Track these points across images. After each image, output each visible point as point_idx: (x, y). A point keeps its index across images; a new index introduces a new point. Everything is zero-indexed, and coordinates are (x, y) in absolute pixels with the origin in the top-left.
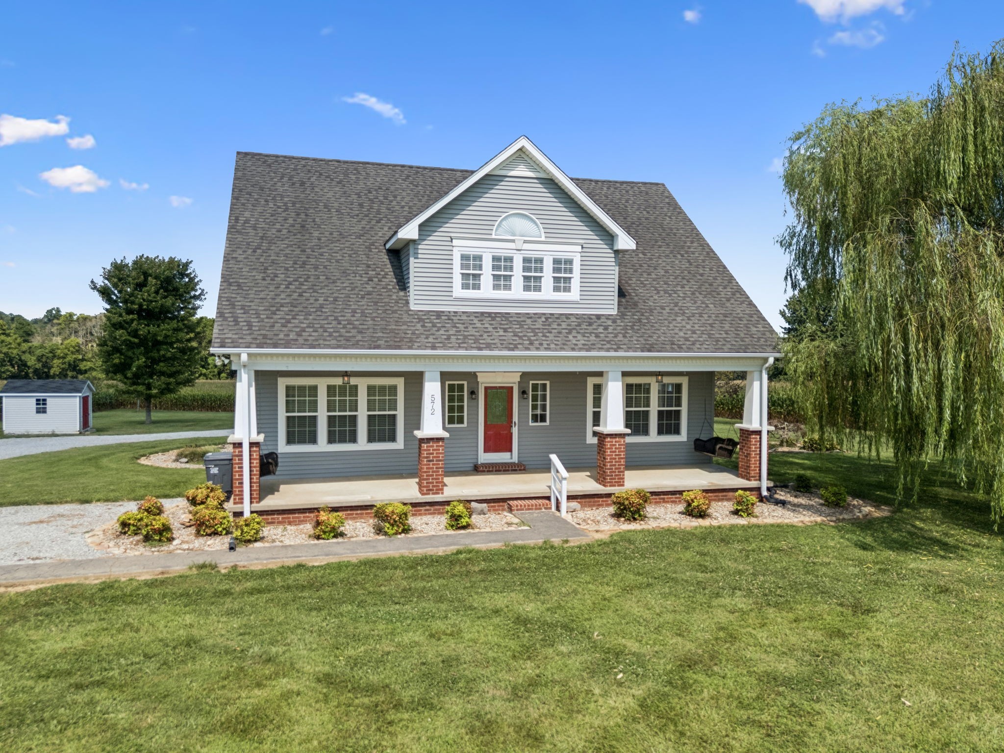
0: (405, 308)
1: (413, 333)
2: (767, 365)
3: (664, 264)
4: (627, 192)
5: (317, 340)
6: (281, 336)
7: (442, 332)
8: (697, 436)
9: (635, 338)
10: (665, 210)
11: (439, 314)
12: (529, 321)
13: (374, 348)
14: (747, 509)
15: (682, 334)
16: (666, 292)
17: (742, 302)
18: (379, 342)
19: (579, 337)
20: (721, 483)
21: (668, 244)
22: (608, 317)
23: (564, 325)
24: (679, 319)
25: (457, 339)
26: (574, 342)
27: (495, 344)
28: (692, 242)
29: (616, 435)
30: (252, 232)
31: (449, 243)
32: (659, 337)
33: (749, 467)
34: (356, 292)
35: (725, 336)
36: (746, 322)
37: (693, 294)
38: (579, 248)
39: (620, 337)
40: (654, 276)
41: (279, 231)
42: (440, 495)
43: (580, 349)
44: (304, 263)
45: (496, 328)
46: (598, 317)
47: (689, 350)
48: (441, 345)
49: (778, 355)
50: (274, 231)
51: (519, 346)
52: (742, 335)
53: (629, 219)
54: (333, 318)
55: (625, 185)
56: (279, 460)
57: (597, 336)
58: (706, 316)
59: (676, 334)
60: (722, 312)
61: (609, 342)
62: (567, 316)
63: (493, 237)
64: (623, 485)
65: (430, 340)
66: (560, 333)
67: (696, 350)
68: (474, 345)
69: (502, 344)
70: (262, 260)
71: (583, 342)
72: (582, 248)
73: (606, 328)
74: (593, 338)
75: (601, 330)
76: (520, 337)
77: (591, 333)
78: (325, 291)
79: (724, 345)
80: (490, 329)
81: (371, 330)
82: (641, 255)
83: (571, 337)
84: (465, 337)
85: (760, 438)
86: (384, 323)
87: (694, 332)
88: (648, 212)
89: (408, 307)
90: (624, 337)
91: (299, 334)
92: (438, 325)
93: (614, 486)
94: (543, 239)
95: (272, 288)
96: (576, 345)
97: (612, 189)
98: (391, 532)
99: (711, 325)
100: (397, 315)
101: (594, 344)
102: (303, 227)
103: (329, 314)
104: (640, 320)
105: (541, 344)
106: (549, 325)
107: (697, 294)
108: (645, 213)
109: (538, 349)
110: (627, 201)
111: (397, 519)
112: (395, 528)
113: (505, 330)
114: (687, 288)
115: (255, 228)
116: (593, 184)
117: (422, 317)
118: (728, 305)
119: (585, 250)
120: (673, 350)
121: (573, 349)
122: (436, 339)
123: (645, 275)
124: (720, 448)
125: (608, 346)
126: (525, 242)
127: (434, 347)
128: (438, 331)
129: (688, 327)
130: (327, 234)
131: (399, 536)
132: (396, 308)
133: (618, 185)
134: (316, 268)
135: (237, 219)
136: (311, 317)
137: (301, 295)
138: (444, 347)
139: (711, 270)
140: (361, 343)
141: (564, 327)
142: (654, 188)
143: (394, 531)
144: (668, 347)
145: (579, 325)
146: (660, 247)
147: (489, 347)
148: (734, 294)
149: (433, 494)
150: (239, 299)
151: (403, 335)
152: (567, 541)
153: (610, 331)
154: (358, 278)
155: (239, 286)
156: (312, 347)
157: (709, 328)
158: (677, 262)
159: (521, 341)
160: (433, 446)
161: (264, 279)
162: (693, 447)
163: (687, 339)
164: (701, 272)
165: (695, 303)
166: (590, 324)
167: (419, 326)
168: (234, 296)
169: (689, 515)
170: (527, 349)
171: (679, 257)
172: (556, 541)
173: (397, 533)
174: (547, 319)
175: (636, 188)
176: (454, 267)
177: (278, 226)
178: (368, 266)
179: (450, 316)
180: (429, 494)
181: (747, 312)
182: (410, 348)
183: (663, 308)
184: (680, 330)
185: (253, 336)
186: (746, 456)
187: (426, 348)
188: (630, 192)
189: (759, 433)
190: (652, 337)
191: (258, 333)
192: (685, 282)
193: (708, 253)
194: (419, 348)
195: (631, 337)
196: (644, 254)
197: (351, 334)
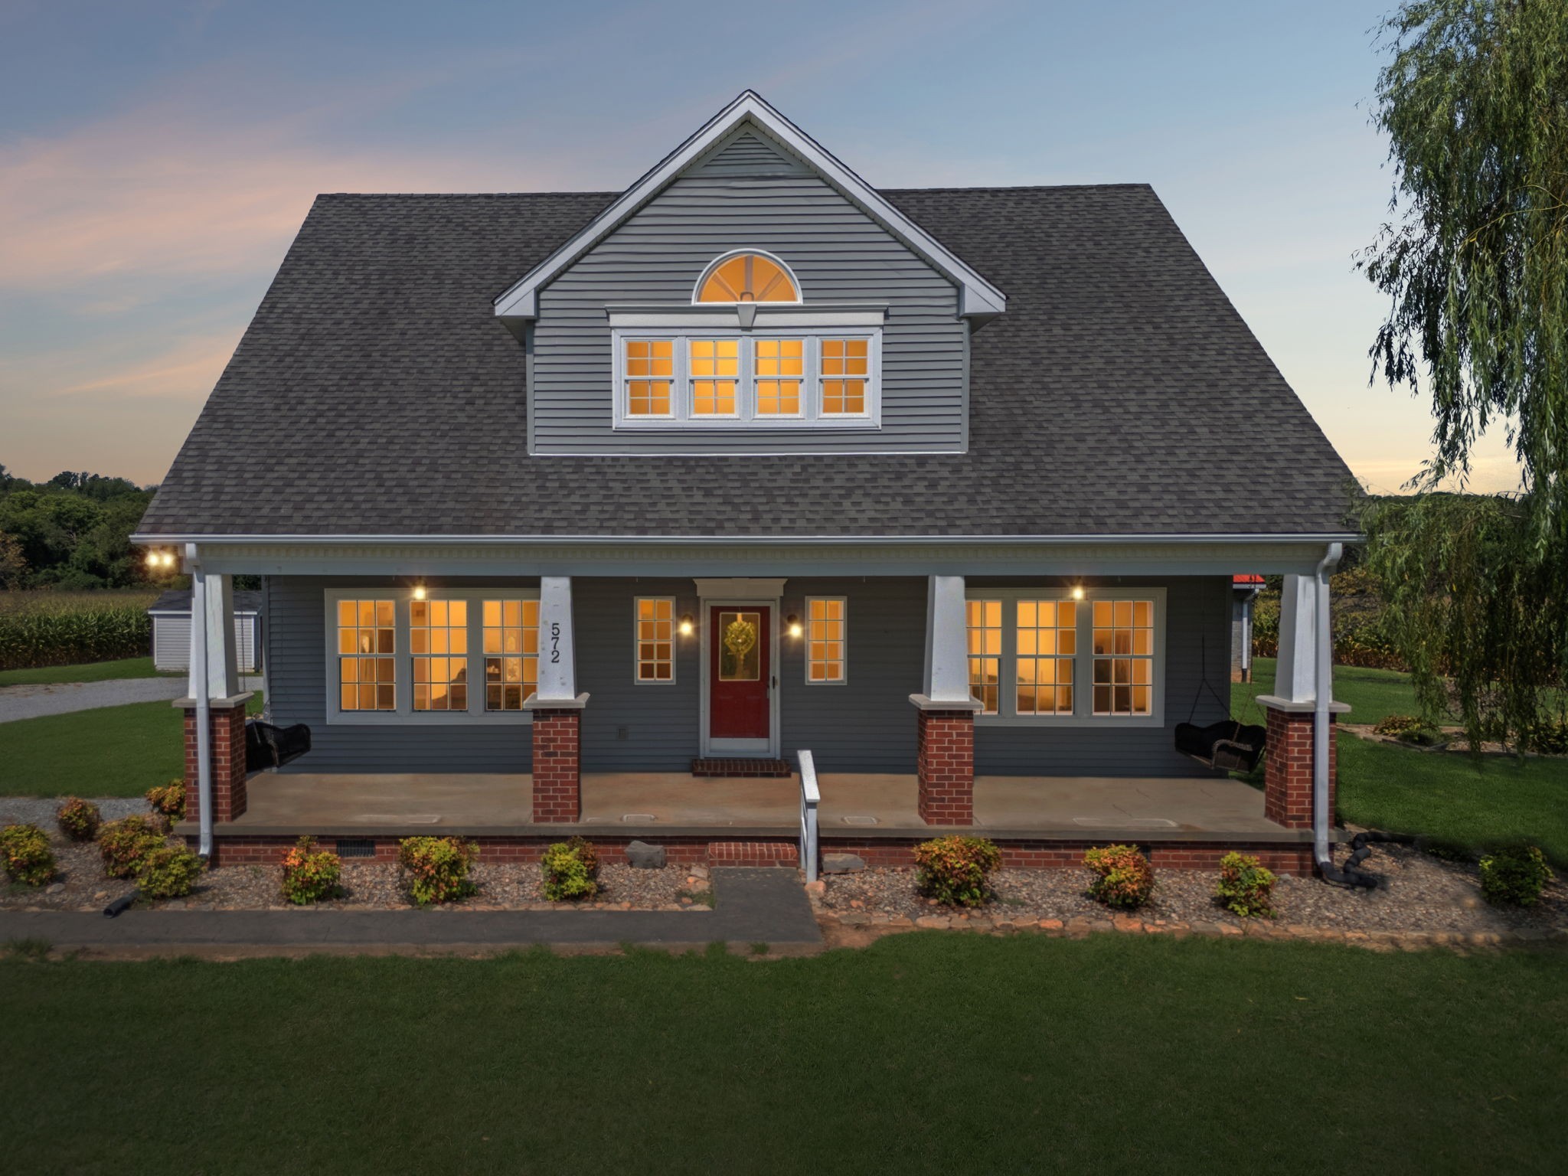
0: (517, 454)
1: (517, 502)
2: (1326, 561)
3: (1108, 346)
4: (1059, 206)
5: (326, 517)
6: (265, 511)
7: (575, 498)
8: (1184, 719)
9: (995, 504)
10: (1139, 235)
11: (580, 463)
12: (764, 474)
13: (429, 532)
14: (1247, 897)
15: (1112, 493)
16: (1097, 403)
17: (1282, 422)
18: (443, 520)
19: (867, 504)
20: (1211, 828)
21: (1128, 306)
22: (943, 461)
23: (839, 480)
24: (1113, 461)
25: (602, 512)
26: (853, 514)
27: (676, 520)
28: (1187, 298)
29: (951, 713)
30: (289, 326)
31: (603, 323)
32: (1055, 501)
33: (1285, 794)
34: (433, 426)
35: (1221, 495)
36: (1282, 464)
37: (1164, 405)
38: (878, 318)
39: (961, 503)
40: (1076, 371)
41: (338, 323)
42: (571, 824)
43: (862, 530)
44: (360, 378)
45: (690, 488)
46: (922, 460)
47: (1123, 527)
48: (564, 524)
49: (1352, 537)
50: (328, 324)
51: (726, 525)
52: (1267, 494)
53: (1050, 260)
54: (372, 475)
55: (1057, 195)
56: (312, 738)
57: (908, 501)
58: (1182, 454)
59: (1100, 493)
60: (1225, 443)
61: (931, 514)
62: (851, 461)
63: (694, 303)
64: (970, 822)
65: (546, 514)
66: (825, 496)
67: (1140, 528)
68: (634, 524)
69: (691, 521)
70: (287, 376)
71: (873, 514)
72: (887, 316)
73: (933, 485)
74: (897, 505)
75: (920, 487)
76: (736, 507)
77: (894, 496)
78: (377, 426)
79: (1215, 516)
80: (677, 491)
81: (435, 497)
82: (1057, 331)
83: (847, 504)
84: (620, 507)
85: (1313, 730)
86: (467, 482)
87: (1144, 489)
88: (1097, 244)
89: (525, 450)
90: (972, 501)
91: (296, 509)
92: (572, 485)
93: (949, 822)
94: (799, 302)
95: (284, 424)
96: (855, 520)
97: (1027, 204)
98: (423, 897)
99: (1192, 473)
100: (496, 468)
101: (895, 519)
102: (383, 313)
103: (368, 468)
104: (1017, 466)
105: (776, 520)
106: (807, 481)
107: (1174, 406)
108: (1089, 245)
109: (766, 530)
110: (1054, 225)
111: (432, 872)
112: (432, 891)
113: (708, 493)
114: (1151, 394)
115: (297, 320)
116: (987, 196)
117: (542, 470)
118: (1247, 427)
119: (892, 321)
120: (1082, 529)
121: (845, 530)
122: (560, 511)
123: (1056, 371)
124: (1222, 748)
125: (928, 522)
126: (760, 310)
127: (548, 529)
128: (569, 495)
129: (1134, 477)
130: (421, 324)
131: (438, 908)
132: (500, 454)
133: (1042, 195)
134: (378, 384)
135: (273, 307)
136: (333, 475)
137: (331, 435)
138: (571, 528)
139: (1220, 353)
140: (406, 522)
141: (837, 483)
142: (1124, 195)
143: (426, 898)
144: (1070, 522)
145: (874, 479)
146: (1108, 311)
147: (663, 527)
148: (1265, 403)
149: (556, 820)
150: (217, 446)
151: (495, 506)
152: (762, 949)
153: (940, 489)
154: (448, 400)
155: (229, 422)
156: (315, 530)
157: (1185, 479)
158: (1141, 340)
159: (734, 515)
160: (555, 726)
161: (277, 409)
162: (1172, 740)
163: (1121, 505)
164: (1195, 357)
165: (1164, 423)
166: (899, 477)
167: (532, 488)
168: (212, 439)
169: (1102, 902)
170: (744, 530)
171: (1149, 329)
172: (737, 947)
173: (435, 901)
174: (804, 468)
175: (1081, 199)
176: (614, 368)
177: (339, 315)
178: (475, 378)
179: (599, 466)
180: (547, 820)
181: (1292, 441)
182: (499, 530)
183: (1081, 439)
184: (1111, 485)
185: (215, 512)
186: (1280, 770)
187: (532, 529)
188: (1067, 207)
189: (1308, 717)
190: (1035, 500)
191: (228, 505)
192: (1150, 381)
193: (1221, 319)
194: (518, 530)
195: (988, 502)
196: (1066, 328)
197: (394, 506)
